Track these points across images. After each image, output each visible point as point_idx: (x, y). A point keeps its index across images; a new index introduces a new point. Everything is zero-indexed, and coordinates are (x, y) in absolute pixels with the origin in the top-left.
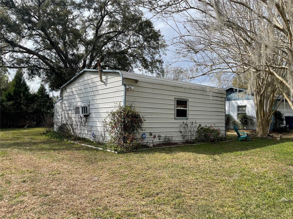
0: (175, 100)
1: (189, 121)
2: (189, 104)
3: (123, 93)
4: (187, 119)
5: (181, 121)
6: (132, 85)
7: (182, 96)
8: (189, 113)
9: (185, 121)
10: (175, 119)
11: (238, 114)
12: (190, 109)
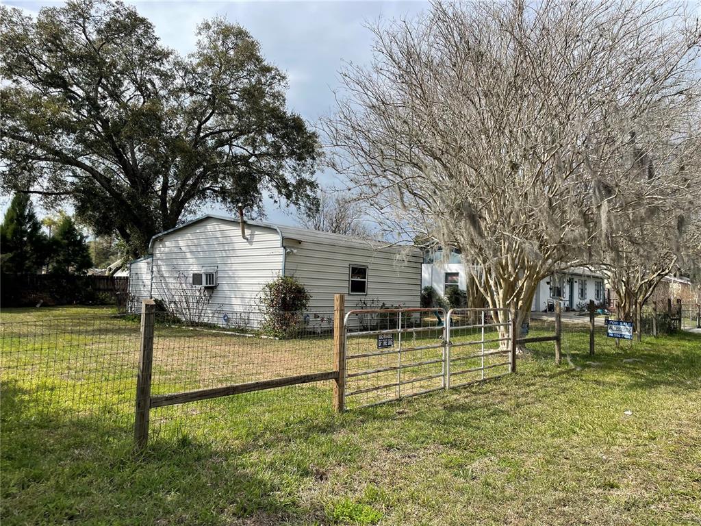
0: (349, 268)
1: (368, 298)
2: (369, 273)
3: (281, 258)
4: (366, 295)
5: (357, 298)
6: (293, 247)
7: (359, 261)
8: (369, 286)
9: (363, 298)
10: (349, 294)
11: (446, 287)
12: (371, 280)
